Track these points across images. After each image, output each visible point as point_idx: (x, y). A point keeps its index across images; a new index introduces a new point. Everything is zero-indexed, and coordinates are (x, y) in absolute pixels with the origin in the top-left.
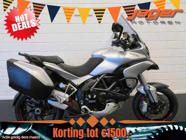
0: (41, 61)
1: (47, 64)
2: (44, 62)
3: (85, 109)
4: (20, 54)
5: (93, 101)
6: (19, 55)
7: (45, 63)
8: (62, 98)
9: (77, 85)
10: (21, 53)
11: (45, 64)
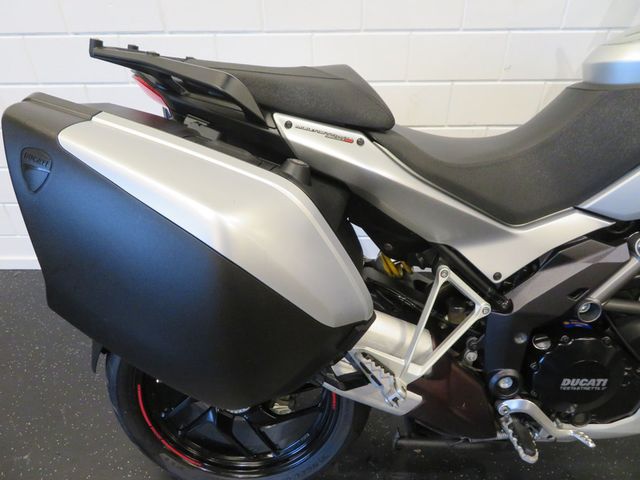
0: (256, 111)
1: (301, 134)
2: (277, 116)
3: (522, 417)
4: (97, 49)
5: (593, 382)
6: (94, 55)
7: (288, 125)
8: (402, 362)
9: (497, 276)
10: (109, 42)
11: (291, 136)
